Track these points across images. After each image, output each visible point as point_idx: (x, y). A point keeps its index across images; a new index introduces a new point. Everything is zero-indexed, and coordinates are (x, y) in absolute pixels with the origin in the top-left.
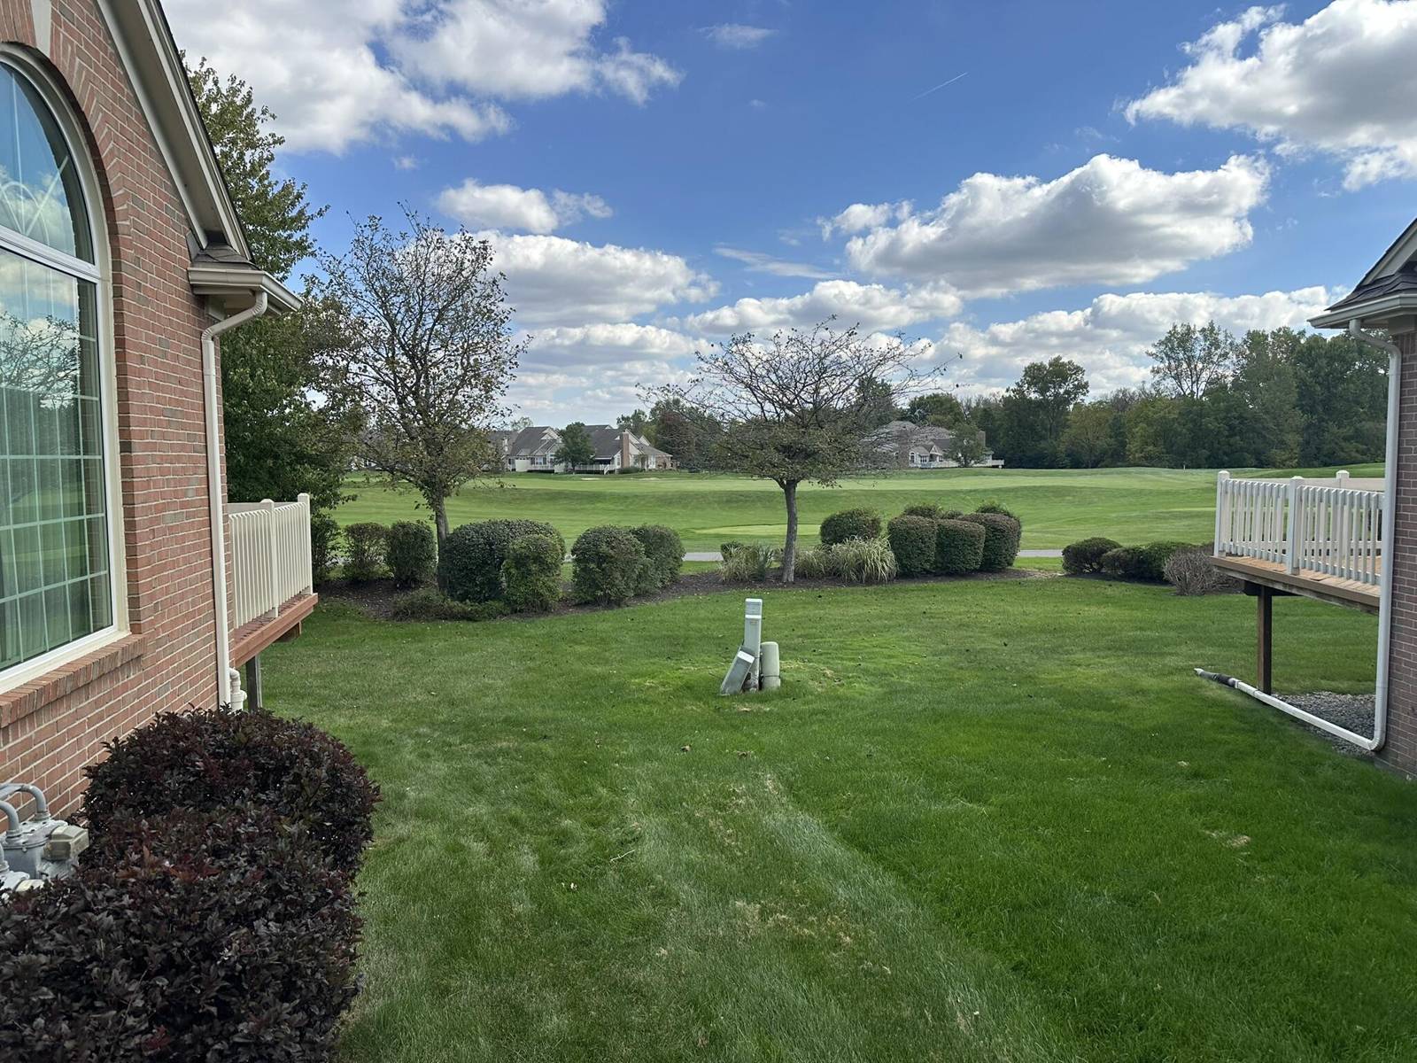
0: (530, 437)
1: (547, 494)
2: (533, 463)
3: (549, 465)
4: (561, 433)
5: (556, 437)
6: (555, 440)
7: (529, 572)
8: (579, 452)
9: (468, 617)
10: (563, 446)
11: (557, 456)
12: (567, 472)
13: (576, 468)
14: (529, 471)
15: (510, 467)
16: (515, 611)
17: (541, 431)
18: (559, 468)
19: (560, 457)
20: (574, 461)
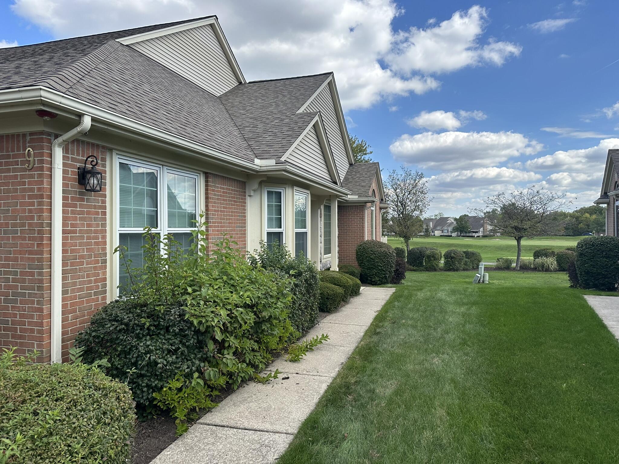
0: (442, 221)
1: (447, 245)
2: (443, 232)
3: (450, 233)
4: (456, 219)
5: (453, 221)
6: (453, 223)
7: (431, 260)
8: (463, 227)
9: (414, 270)
10: (456, 225)
11: (453, 229)
12: (458, 236)
13: (462, 235)
14: (441, 236)
15: (433, 234)
16: (427, 270)
17: (447, 218)
18: (454, 235)
19: (455, 230)
20: (461, 232)
